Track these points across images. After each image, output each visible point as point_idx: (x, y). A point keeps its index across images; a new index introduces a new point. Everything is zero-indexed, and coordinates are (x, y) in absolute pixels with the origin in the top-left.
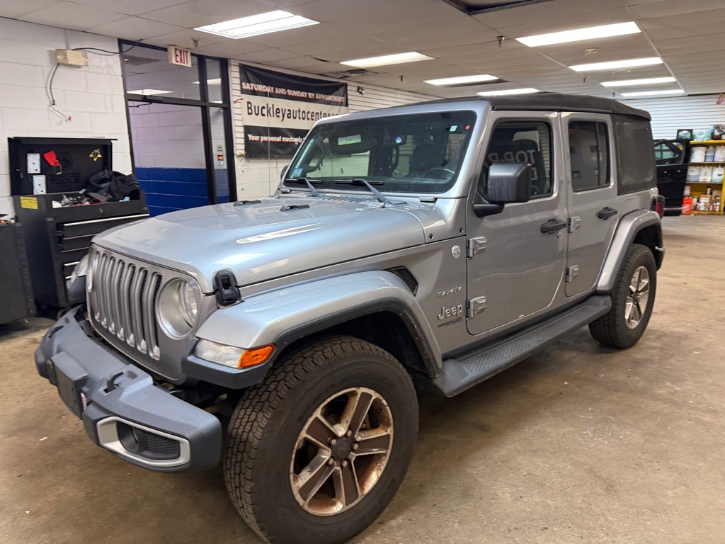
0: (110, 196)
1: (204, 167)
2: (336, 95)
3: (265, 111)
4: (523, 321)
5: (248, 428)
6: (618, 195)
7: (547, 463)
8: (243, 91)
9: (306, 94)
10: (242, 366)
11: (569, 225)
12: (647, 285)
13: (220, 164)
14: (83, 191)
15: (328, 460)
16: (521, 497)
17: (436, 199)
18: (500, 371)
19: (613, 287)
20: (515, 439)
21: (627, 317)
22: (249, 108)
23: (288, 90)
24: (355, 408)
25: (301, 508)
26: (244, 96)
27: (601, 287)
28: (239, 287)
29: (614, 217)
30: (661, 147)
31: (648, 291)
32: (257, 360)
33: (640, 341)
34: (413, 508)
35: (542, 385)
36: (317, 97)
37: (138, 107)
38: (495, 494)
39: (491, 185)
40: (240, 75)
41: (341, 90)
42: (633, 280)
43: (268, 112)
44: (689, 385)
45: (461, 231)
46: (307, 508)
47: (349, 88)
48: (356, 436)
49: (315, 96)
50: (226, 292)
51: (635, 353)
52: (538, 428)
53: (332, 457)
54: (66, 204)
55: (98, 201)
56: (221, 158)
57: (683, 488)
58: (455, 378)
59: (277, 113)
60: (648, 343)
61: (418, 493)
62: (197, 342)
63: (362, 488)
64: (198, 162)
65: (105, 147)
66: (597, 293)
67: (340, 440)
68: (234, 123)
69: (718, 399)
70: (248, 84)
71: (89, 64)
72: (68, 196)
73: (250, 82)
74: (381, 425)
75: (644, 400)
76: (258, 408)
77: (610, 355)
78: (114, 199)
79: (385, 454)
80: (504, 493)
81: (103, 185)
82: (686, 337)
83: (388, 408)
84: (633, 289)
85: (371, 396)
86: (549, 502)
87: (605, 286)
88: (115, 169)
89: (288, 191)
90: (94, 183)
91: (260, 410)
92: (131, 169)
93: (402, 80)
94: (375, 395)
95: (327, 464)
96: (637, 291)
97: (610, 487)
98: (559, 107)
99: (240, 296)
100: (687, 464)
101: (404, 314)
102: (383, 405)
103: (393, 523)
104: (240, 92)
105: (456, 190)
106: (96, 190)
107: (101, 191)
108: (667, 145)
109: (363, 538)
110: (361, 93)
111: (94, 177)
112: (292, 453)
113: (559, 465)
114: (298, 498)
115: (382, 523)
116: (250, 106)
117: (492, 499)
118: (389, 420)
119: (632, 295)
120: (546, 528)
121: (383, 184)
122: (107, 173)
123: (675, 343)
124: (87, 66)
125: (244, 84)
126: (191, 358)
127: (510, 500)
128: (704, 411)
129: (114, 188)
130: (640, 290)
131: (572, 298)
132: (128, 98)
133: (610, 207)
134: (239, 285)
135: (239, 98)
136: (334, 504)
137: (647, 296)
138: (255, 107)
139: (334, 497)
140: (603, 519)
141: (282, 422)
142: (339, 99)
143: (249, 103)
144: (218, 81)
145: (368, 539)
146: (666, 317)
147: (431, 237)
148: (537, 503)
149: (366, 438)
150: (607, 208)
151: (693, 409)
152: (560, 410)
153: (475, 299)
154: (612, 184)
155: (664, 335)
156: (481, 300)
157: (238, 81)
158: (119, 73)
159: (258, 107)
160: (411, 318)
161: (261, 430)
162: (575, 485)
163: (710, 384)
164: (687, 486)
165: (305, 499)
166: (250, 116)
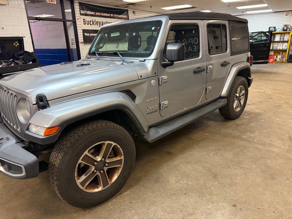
0: (24, 62)
1: (66, 48)
2: (123, 15)
3: (91, 23)
4: (186, 110)
5: (55, 160)
6: (231, 56)
7: (192, 167)
8: (81, 14)
9: (110, 15)
10: (45, 135)
11: (207, 69)
12: (244, 93)
13: (73, 46)
14: (12, 59)
15: (94, 171)
16: (179, 181)
17: (145, 60)
18: (174, 131)
19: (228, 95)
20: (182, 158)
21: (234, 107)
22: (84, 22)
23: (102, 13)
24: (105, 149)
25: (82, 190)
26: (81, 16)
27: (223, 95)
28: (48, 101)
29: (228, 66)
30: (261, 35)
31: (244, 96)
32: (51, 132)
33: (241, 116)
34: (134, 187)
35: (197, 135)
36: (115, 16)
37: (34, 22)
38: (169, 180)
39: (168, 53)
40: (79, 7)
41: (126, 13)
42: (238, 91)
43: (93, 23)
44: (257, 134)
45: (155, 74)
46: (84, 190)
47: (129, 12)
48: (106, 161)
49: (114, 16)
50: (41, 103)
51: (238, 121)
52: (192, 153)
53: (95, 169)
54: (4, 66)
55: (18, 64)
56: (73, 44)
57: (244, 176)
58: (153, 135)
59: (97, 23)
60: (244, 117)
61: (137, 181)
62: (29, 125)
63: (111, 180)
64: (63, 46)
65: (20, 40)
66: (221, 98)
67: (99, 163)
68: (78, 28)
69: (267, 139)
70: (83, 11)
71: (9, 3)
72: (5, 62)
73: (84, 10)
74: (119, 156)
75: (237, 140)
76: (59, 151)
77: (227, 122)
78: (26, 63)
79: (120, 167)
80: (172, 180)
81: (20, 57)
82: (260, 114)
83: (121, 149)
84: (238, 95)
85: (112, 144)
86: (189, 183)
87: (224, 94)
88: (25, 50)
89: (90, 57)
90: (16, 56)
91: (59, 153)
92: (33, 50)
93: (151, 8)
94: (114, 144)
95: (93, 172)
96: (239, 96)
97: (215, 176)
98: (202, 18)
99: (49, 105)
100: (248, 166)
101: (126, 110)
102: (118, 147)
103: (125, 193)
104: (80, 15)
105: (153, 56)
106: (18, 59)
107: (20, 60)
108: (264, 34)
109: (112, 200)
110: (135, 14)
111: (16, 54)
112: (75, 169)
113: (197, 168)
114: (80, 186)
115: (121, 194)
116: (84, 21)
117: (167, 182)
118: (122, 153)
119: (237, 98)
120: (186, 194)
121: (125, 54)
122: (22, 52)
123: (255, 116)
124: (9, 4)
125: (81, 11)
126: (27, 132)
127: (174, 182)
128: (260, 144)
129: (25, 58)
130: (240, 95)
131: (209, 100)
132: (29, 18)
133: (226, 61)
134: (48, 100)
135: (80, 17)
136: (98, 187)
137: (244, 98)
138: (87, 21)
139: (98, 185)
140: (209, 189)
141: (68, 157)
142: (125, 17)
143: (84, 19)
144: (70, 10)
145: (114, 200)
146: (253, 106)
147: (141, 77)
148: (184, 184)
149: (111, 161)
150: (225, 62)
151: (256, 143)
152: (202, 145)
153: (163, 102)
154: (228, 51)
155: (251, 113)
156: (166, 102)
157: (79, 10)
158: (24, 7)
159: (88, 21)
160: (129, 112)
161: (59, 161)
162: (201, 176)
163: (265, 133)
164: (246, 175)
165: (83, 186)
166: (85, 25)
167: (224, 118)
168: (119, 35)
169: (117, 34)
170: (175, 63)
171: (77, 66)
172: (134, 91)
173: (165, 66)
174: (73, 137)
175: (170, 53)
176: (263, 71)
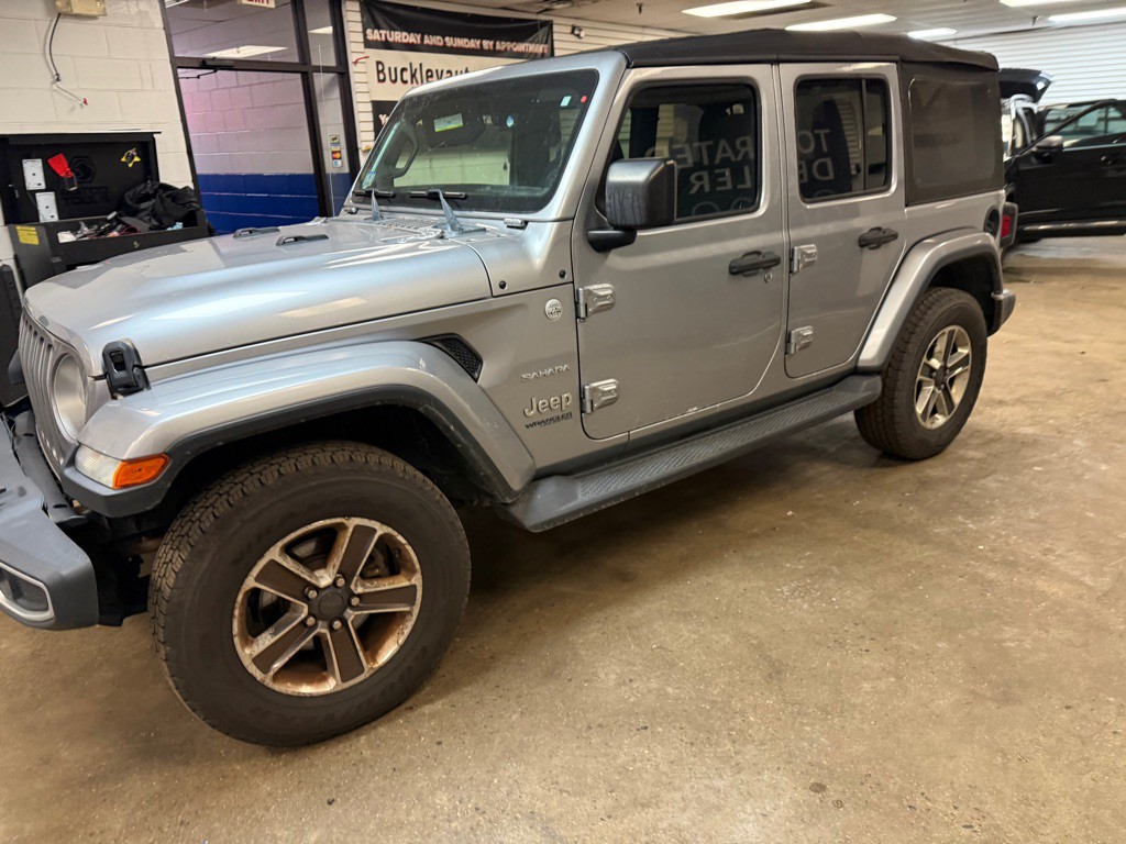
0: (154, 222)
1: (310, 170)
2: (532, 42)
3: (407, 76)
4: (696, 418)
6: (907, 206)
7: (694, 632)
8: (368, 44)
9: (478, 42)
10: (118, 484)
11: (791, 260)
12: (967, 356)
13: (336, 165)
14: (114, 214)
15: (306, 619)
16: (631, 680)
17: (526, 222)
18: (637, 494)
19: (884, 363)
20: (666, 595)
21: (919, 409)
22: (379, 72)
23: (447, 39)
24: (345, 546)
25: (260, 685)
26: (370, 52)
27: (865, 361)
29: (893, 244)
30: (1107, 112)
31: (969, 367)
32: (140, 477)
33: (951, 448)
34: (465, 689)
35: (751, 514)
36: (498, 47)
37: (198, 77)
38: (595, 674)
40: (362, 16)
41: (542, 33)
42: (937, 349)
43: (413, 76)
44: (995, 521)
45: (562, 275)
46: (269, 682)
47: (555, 28)
48: (352, 587)
49: (494, 45)
50: (117, 374)
51: (932, 469)
52: (710, 580)
53: (310, 614)
54: (85, 236)
55: (134, 230)
56: (338, 155)
57: (893, 679)
58: (550, 505)
59: (428, 77)
60: (961, 452)
61: (480, 668)
62: (77, 449)
63: (373, 657)
64: (302, 165)
65: (145, 144)
66: (857, 371)
67: (323, 594)
68: (356, 98)
69: (1031, 544)
70: (376, 31)
71: (108, 11)
72: (89, 224)
73: (379, 28)
74: (403, 572)
75: (905, 543)
76: (176, 543)
78: (161, 226)
79: (403, 615)
80: (608, 673)
81: (143, 205)
82: (1033, 443)
83: (409, 548)
84: (936, 363)
85: (374, 531)
86: (670, 690)
87: (873, 359)
88: (162, 180)
89: (354, 210)
90: (129, 202)
91: (178, 548)
92: (190, 178)
93: (640, 10)
94: (381, 529)
95: (303, 622)
96: (944, 368)
97: (775, 673)
98: (774, 57)
100: (918, 643)
102: (400, 543)
103: (427, 709)
104: (362, 45)
105: (556, 206)
106: (134, 213)
107: (141, 215)
108: (1117, 110)
109: (375, 728)
110: (578, 36)
111: (131, 193)
112: (233, 609)
113: (715, 637)
114: (253, 669)
115: (411, 708)
116: (380, 68)
117: (586, 681)
118: (413, 565)
119: (934, 374)
120: (646, 728)
121: (466, 197)
122: (149, 186)
123: (1011, 449)
124: (105, 15)
125: (369, 31)
126: (68, 472)
127: (612, 683)
128: (996, 563)
129: (160, 209)
130: (949, 365)
131: (801, 380)
132: (177, 63)
133: (884, 228)
135: (362, 55)
136: (324, 679)
137: (967, 375)
138: (390, 69)
139: (326, 669)
140: (739, 720)
141: (205, 565)
142: (540, 48)
143: (378, 63)
144: (329, 30)
145: (382, 729)
146: (1018, 409)
147: (502, 286)
148: (650, 691)
149: (374, 590)
150: (879, 229)
151: (978, 559)
152: (758, 554)
153: (595, 385)
154: (893, 188)
155: (999, 438)
156: (608, 385)
157: (359, 27)
158: (159, 23)
159: (396, 69)
161: (173, 574)
162: (722, 668)
163: (1032, 521)
164: (899, 677)
165: (265, 670)
166: (380, 84)
167: (879, 452)
168: (461, 124)
169: (454, 123)
170: (640, 234)
171: (278, 244)
172: (474, 339)
173: (602, 246)
174: (225, 496)
175: (617, 196)
176: (1106, 267)
